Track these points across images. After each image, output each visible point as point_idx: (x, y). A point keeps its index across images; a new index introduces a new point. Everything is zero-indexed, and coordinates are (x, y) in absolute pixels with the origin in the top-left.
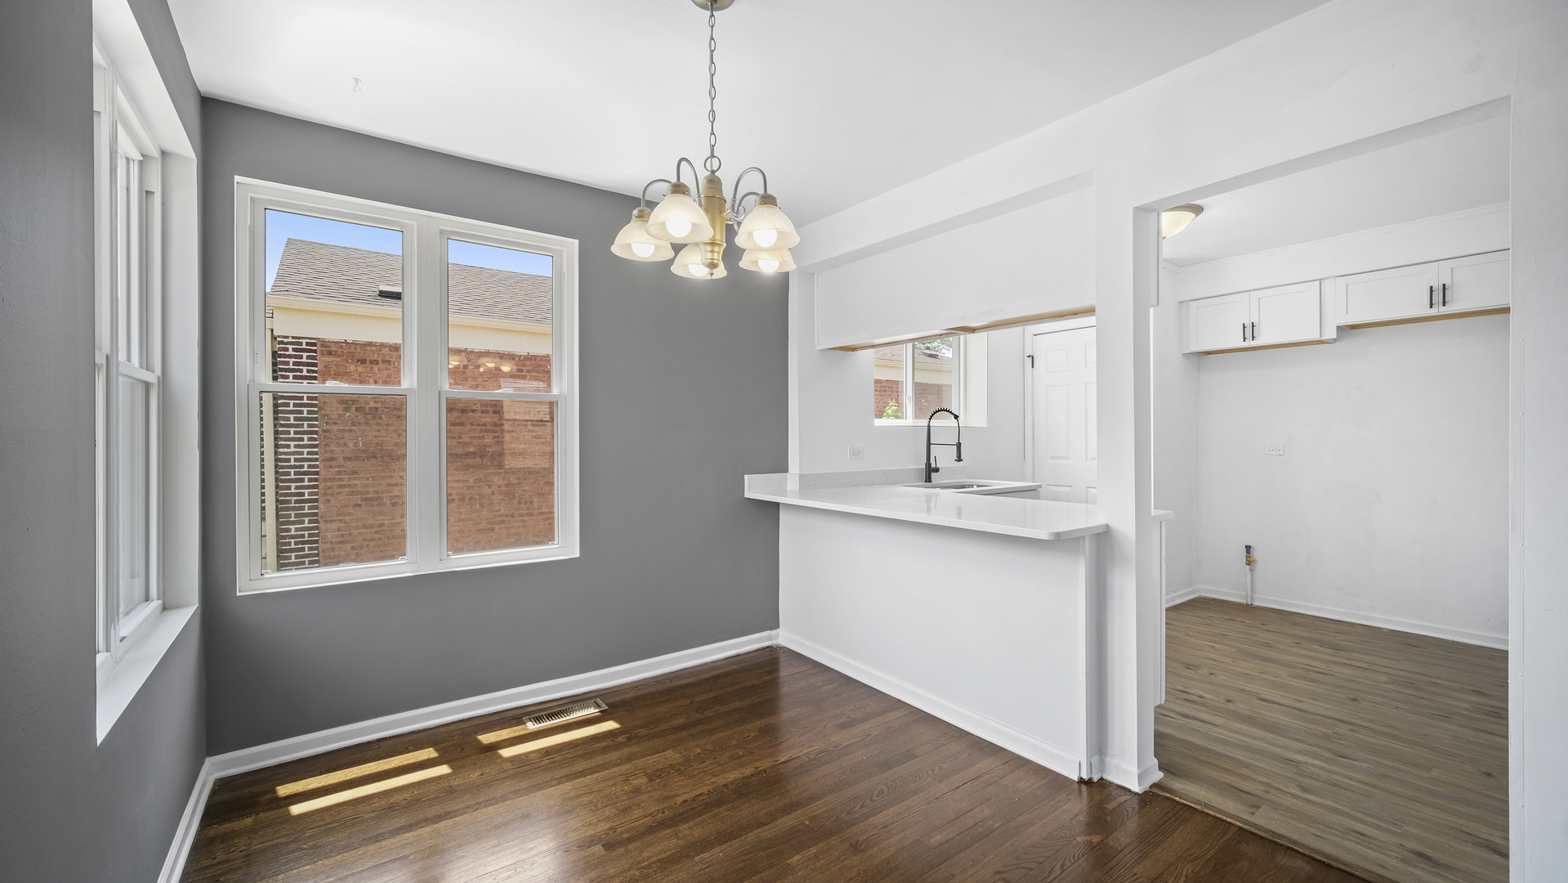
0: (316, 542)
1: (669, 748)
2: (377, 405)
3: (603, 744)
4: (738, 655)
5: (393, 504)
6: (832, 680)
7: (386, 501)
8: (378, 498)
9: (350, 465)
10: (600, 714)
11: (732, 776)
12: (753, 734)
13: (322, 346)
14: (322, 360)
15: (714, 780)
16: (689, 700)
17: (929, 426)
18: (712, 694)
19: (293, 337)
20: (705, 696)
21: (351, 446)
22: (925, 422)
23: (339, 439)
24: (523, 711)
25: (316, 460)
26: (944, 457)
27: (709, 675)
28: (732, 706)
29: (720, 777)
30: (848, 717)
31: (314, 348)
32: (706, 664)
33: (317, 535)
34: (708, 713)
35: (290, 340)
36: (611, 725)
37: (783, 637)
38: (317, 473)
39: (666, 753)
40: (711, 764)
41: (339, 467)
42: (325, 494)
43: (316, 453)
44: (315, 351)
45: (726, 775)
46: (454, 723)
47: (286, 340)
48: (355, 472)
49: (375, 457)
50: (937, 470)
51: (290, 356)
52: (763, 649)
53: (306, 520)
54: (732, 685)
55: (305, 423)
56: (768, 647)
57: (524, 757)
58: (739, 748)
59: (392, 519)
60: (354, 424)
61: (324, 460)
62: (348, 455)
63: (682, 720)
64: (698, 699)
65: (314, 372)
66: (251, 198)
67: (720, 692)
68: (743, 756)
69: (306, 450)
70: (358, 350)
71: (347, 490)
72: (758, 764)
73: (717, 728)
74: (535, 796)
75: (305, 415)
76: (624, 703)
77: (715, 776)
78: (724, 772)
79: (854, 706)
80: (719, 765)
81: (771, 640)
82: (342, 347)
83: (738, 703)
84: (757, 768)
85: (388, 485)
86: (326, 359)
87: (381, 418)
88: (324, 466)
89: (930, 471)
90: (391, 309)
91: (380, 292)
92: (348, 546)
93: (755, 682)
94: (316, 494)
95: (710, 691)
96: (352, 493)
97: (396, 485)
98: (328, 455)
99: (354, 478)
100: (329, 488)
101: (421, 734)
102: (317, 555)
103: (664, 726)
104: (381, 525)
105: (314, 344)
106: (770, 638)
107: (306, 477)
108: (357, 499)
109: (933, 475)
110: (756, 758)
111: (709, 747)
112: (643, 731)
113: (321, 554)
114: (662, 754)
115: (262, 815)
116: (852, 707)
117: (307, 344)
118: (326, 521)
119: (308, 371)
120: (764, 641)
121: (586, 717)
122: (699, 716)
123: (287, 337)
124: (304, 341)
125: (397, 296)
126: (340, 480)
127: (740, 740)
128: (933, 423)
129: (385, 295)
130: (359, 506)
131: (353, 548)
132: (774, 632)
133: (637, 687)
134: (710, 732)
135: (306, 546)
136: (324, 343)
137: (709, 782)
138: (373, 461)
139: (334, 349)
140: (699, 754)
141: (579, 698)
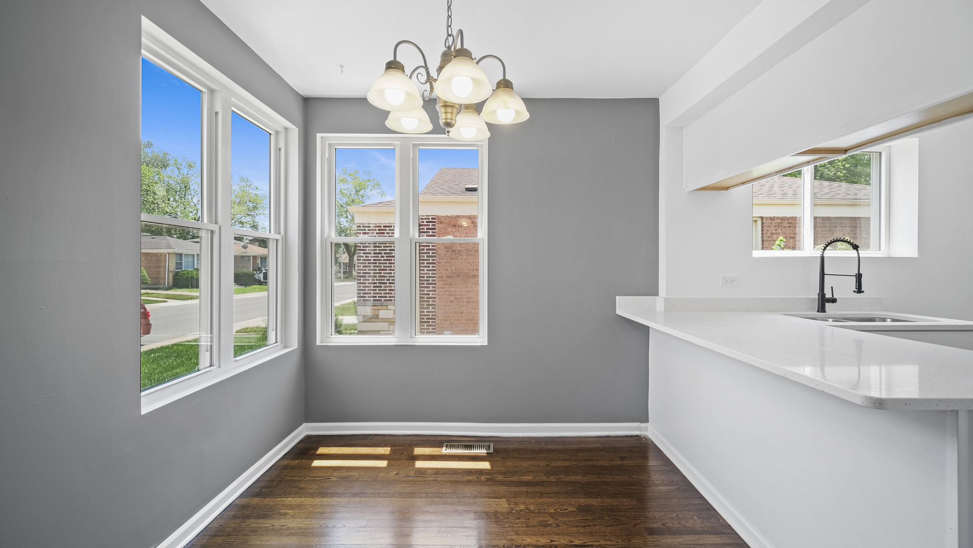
0: (435, 319)
1: (504, 497)
2: (461, 249)
3: (471, 478)
4: (608, 437)
5: (468, 302)
6: (672, 482)
7: (465, 300)
8: (461, 298)
9: (449, 280)
10: (486, 454)
11: (529, 540)
12: (572, 509)
13: (438, 219)
14: (437, 226)
15: (514, 537)
16: (547, 463)
17: (823, 258)
18: (566, 464)
19: (426, 216)
20: (560, 463)
21: (449, 270)
22: (818, 254)
23: (444, 267)
24: (445, 438)
25: (435, 277)
26: (840, 287)
27: (575, 447)
28: (574, 478)
29: (520, 537)
30: (664, 524)
31: (435, 220)
32: (580, 437)
33: (435, 315)
34: (552, 479)
35: (425, 217)
36: (486, 465)
37: (650, 431)
38: (435, 284)
39: (501, 500)
40: (522, 522)
41: (444, 281)
42: (438, 295)
43: (435, 274)
44: (435, 222)
45: (525, 538)
46: (412, 435)
47: (423, 218)
48: (451, 284)
49: (460, 276)
50: (834, 301)
51: (424, 225)
52: (632, 436)
53: (431, 307)
54: (586, 460)
55: (431, 259)
56: (636, 436)
57: (424, 471)
58: (552, 517)
59: (467, 310)
60: (451, 259)
61: (438, 278)
62: (448, 275)
63: (530, 478)
64: (554, 464)
65: (434, 232)
66: (329, 144)
67: (574, 463)
68: (550, 525)
69: (431, 272)
70: (453, 220)
71: (448, 293)
72: (556, 538)
73: (548, 493)
74: (407, 501)
75: (431, 254)
76: (506, 451)
77: (517, 534)
78: (526, 534)
79: (677, 515)
80: (527, 526)
81: (640, 430)
82: (446, 219)
83: (579, 477)
84: (552, 541)
85: (466, 292)
86: (439, 226)
87: (462, 255)
88: (438, 280)
89: (823, 301)
90: (471, 196)
91: (466, 188)
92: (448, 323)
93: (606, 463)
94: (435, 294)
95: (566, 460)
96: (450, 295)
97: (469, 291)
98: (440, 275)
99: (450, 287)
100: (440, 292)
101: (393, 438)
102: (435, 326)
103: (515, 478)
104: (462, 313)
105: (434, 219)
106: (639, 429)
107: (431, 286)
108: (452, 298)
109: (828, 306)
110: (557, 532)
111: (532, 507)
112: (500, 477)
113: (437, 325)
114: (498, 500)
115: (304, 461)
116: (674, 515)
117: (432, 219)
118: (439, 309)
119: (432, 232)
120: (633, 431)
121: (476, 454)
122: (544, 478)
123: (423, 216)
124: (430, 217)
125: (475, 190)
126: (445, 288)
127: (558, 510)
128: (827, 254)
129: (468, 190)
130: (453, 301)
131: (450, 324)
132: (643, 425)
133: (522, 441)
134: (542, 495)
135: (431, 320)
136: (439, 217)
137: (509, 538)
138: (459, 278)
139: (442, 220)
140: (521, 510)
141: (483, 439)
